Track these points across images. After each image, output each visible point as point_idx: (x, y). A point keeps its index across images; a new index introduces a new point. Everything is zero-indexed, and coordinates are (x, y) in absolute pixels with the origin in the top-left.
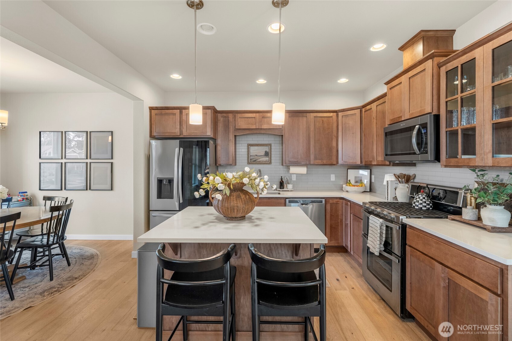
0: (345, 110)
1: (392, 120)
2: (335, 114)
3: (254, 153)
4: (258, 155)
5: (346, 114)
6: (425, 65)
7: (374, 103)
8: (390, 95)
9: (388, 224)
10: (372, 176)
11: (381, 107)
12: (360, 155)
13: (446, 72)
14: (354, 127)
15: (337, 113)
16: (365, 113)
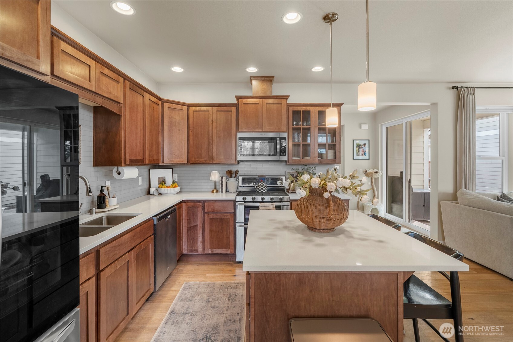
0: (171, 102)
1: (246, 128)
2: (160, 102)
5: (172, 107)
6: (281, 101)
7: (213, 107)
8: (243, 108)
9: (278, 204)
10: (174, 175)
11: (223, 113)
12: (186, 154)
13: (293, 111)
14: (180, 124)
15: (162, 103)
16: (195, 113)
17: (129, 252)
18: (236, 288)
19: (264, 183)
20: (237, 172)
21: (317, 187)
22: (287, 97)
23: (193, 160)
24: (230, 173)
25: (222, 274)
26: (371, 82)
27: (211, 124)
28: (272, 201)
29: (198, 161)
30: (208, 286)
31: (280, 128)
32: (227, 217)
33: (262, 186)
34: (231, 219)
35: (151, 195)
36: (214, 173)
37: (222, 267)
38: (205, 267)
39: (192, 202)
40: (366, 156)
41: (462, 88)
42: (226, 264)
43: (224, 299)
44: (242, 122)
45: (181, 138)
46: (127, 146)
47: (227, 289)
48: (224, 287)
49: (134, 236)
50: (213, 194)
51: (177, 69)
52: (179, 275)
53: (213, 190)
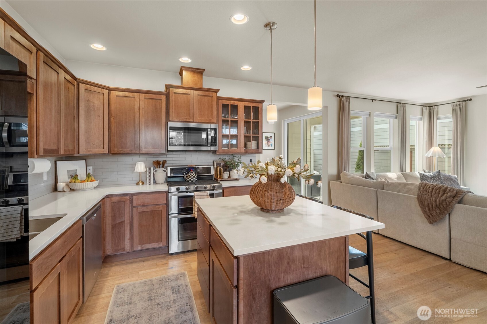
0: (89, 83)
1: (177, 118)
2: (76, 82)
5: (90, 89)
6: (212, 94)
7: (140, 94)
8: (174, 97)
9: (212, 192)
10: (87, 167)
11: (151, 101)
12: (107, 143)
13: (222, 104)
14: (100, 109)
15: (78, 83)
16: (117, 98)
17: (60, 261)
18: (177, 280)
19: (194, 173)
20: (164, 162)
21: (273, 174)
22: (218, 91)
23: (116, 150)
24: (158, 164)
25: (156, 269)
26: (318, 88)
27: (138, 111)
28: (205, 189)
29: (122, 152)
30: (145, 284)
31: (211, 119)
32: (159, 209)
33: (192, 176)
34: (163, 211)
35: (59, 191)
36: (140, 164)
37: (155, 262)
38: (134, 266)
39: (117, 196)
40: (272, 146)
41: (342, 96)
42: (158, 258)
43: (168, 293)
44: (173, 111)
45: (101, 125)
46: (41, 132)
47: (167, 283)
48: (163, 281)
49: (65, 242)
50: (138, 186)
51: (98, 46)
52: (105, 279)
53: (138, 182)
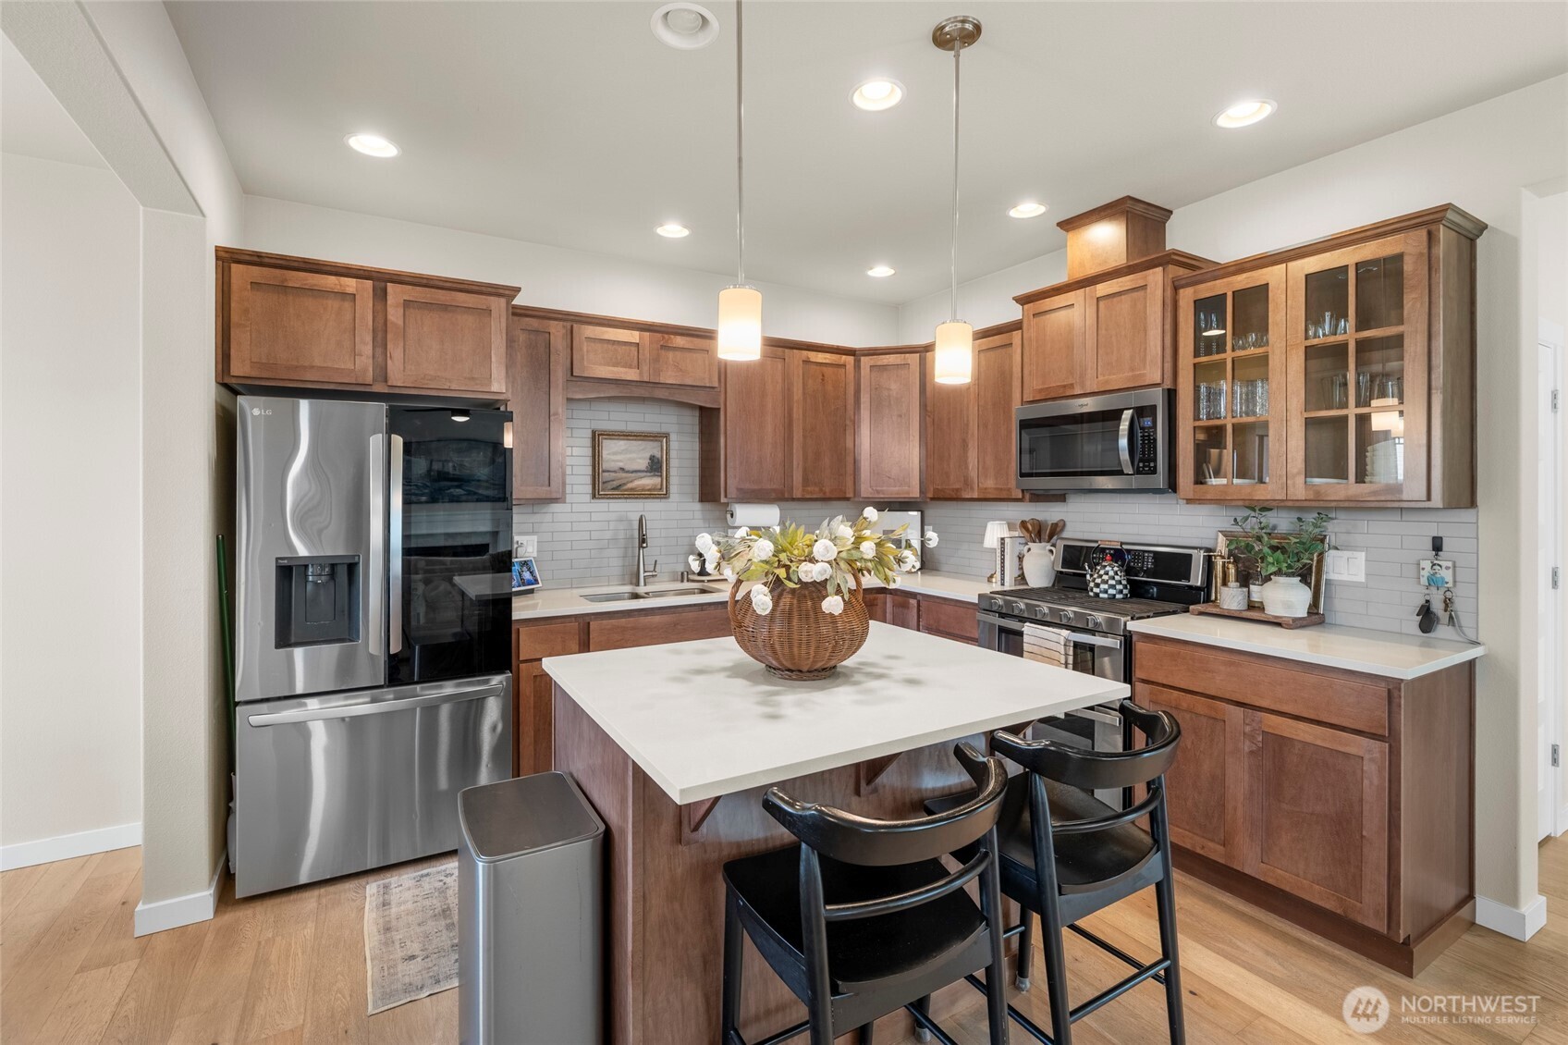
0: (879, 352)
1: (1041, 391)
2: (851, 359)
3: (613, 461)
4: (627, 468)
5: (880, 364)
6: (1146, 278)
8: (1033, 329)
9: (1085, 638)
10: (924, 526)
11: (994, 353)
12: (918, 474)
13: (1195, 301)
15: (855, 358)
19: (1117, 569)
20: (1058, 526)
23: (932, 490)
28: (1064, 623)
29: (942, 493)
31: (1142, 374)
33: (1112, 577)
39: (903, 594)
44: (1031, 372)
51: (881, 271)
53: (992, 576)
